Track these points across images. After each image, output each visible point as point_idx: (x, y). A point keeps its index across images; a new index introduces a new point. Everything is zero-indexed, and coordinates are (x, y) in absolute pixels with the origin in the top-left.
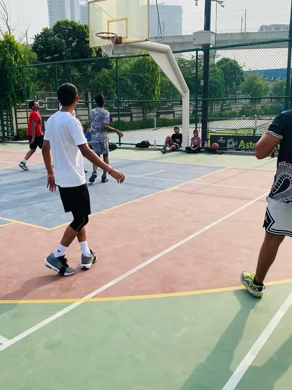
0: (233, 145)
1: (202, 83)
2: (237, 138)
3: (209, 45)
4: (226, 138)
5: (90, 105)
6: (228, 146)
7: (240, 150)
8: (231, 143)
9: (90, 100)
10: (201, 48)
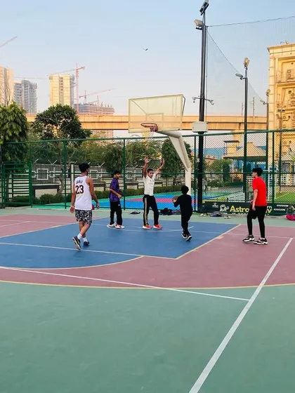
0: (225, 209)
1: (198, 160)
2: (229, 204)
3: (203, 132)
4: (219, 204)
5: (72, 175)
6: (221, 210)
7: (231, 213)
8: (223, 208)
9: (72, 172)
10: (197, 134)
